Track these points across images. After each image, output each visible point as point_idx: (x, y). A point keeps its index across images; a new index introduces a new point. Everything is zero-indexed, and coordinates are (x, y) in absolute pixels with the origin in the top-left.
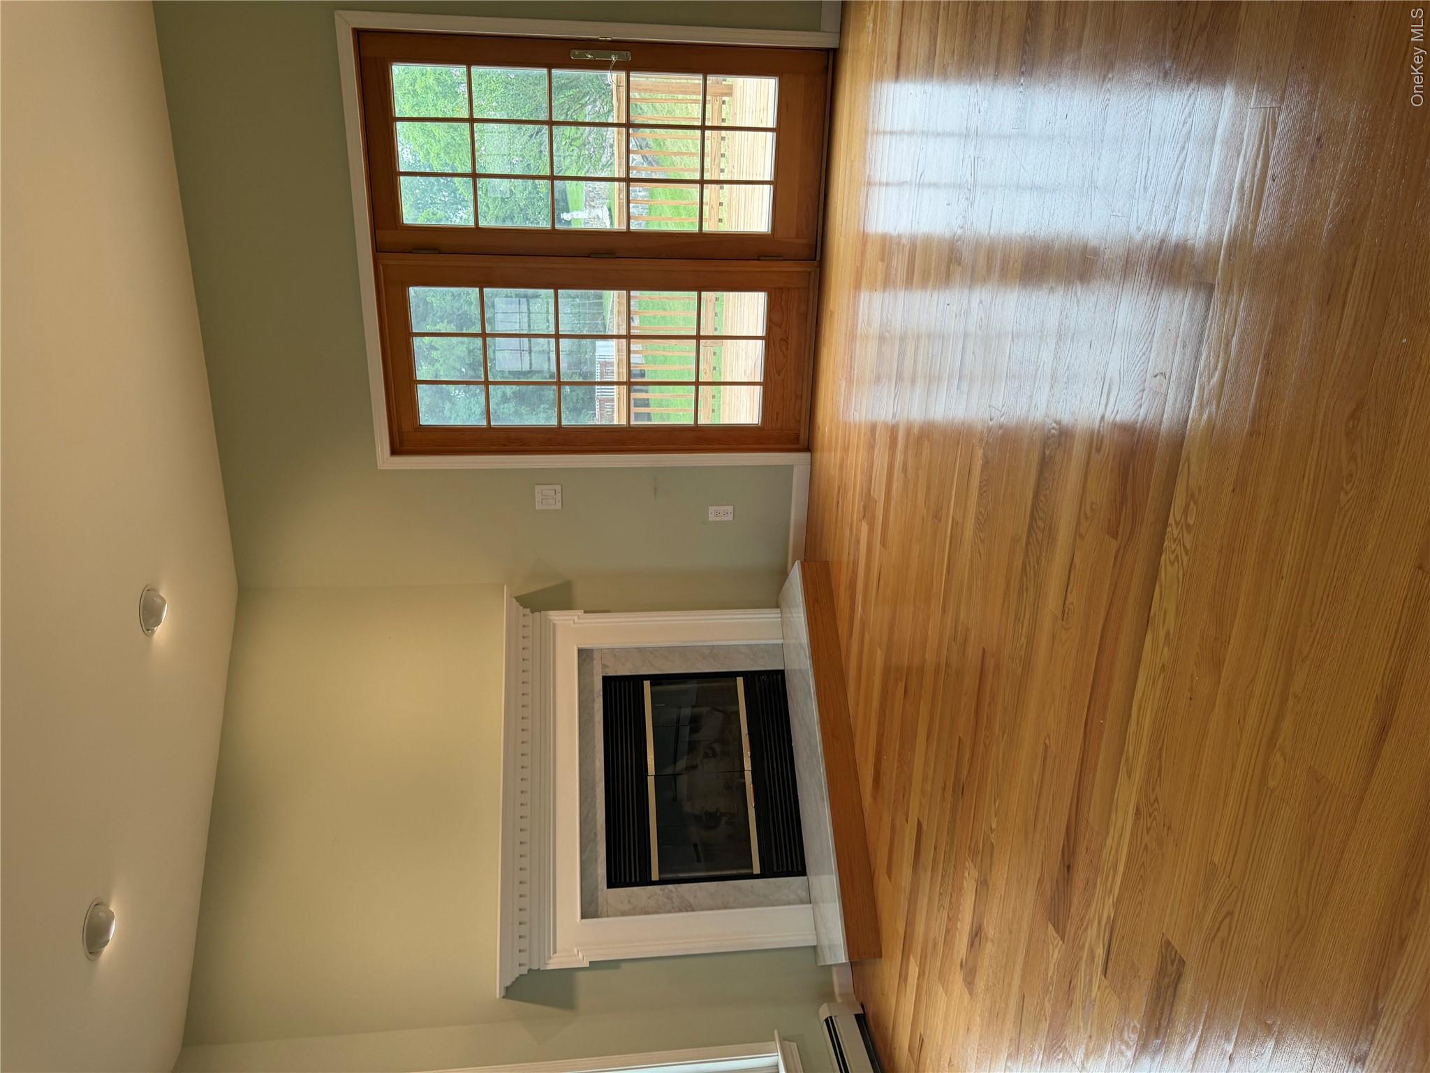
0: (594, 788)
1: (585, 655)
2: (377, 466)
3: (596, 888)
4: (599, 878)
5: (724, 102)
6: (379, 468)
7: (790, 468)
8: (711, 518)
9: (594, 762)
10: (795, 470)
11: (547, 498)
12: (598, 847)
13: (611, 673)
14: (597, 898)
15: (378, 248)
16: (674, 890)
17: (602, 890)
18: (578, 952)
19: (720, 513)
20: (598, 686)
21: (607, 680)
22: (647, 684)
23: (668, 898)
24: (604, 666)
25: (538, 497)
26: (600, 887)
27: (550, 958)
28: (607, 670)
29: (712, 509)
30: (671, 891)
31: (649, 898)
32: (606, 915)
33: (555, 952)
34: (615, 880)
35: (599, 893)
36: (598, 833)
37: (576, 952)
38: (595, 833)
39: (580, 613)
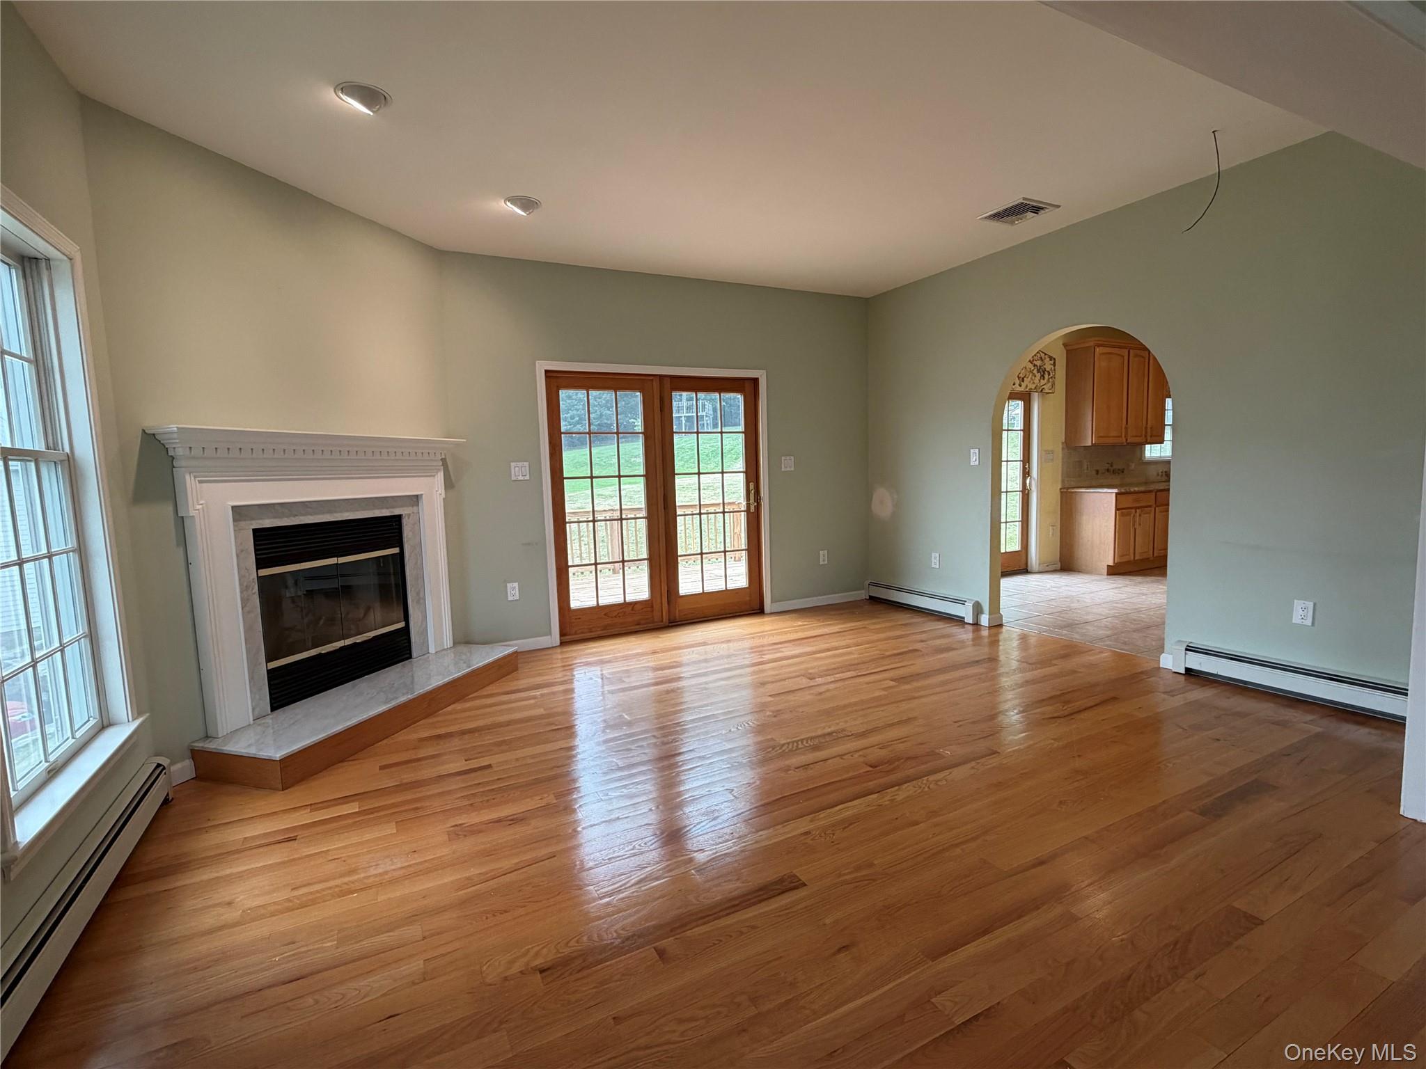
0: (330, 512)
1: (415, 500)
2: (539, 360)
3: (253, 519)
4: (260, 521)
5: (610, 570)
6: (537, 362)
7: (550, 634)
8: (510, 586)
9: (347, 511)
10: (549, 637)
11: (520, 471)
12: (286, 519)
13: (405, 521)
14: (245, 520)
15: (661, 377)
16: (254, 591)
17: (252, 524)
18: (201, 504)
19: (513, 591)
20: (397, 512)
21: (398, 518)
22: (396, 550)
23: (246, 586)
24: (409, 515)
25: (520, 464)
26: (253, 522)
27: (195, 477)
28: (407, 518)
29: (516, 585)
30: (253, 589)
31: (246, 569)
32: (236, 529)
33: (200, 482)
34: (260, 535)
35: (249, 522)
36: (297, 517)
37: (201, 502)
38: (297, 515)
39: (443, 495)
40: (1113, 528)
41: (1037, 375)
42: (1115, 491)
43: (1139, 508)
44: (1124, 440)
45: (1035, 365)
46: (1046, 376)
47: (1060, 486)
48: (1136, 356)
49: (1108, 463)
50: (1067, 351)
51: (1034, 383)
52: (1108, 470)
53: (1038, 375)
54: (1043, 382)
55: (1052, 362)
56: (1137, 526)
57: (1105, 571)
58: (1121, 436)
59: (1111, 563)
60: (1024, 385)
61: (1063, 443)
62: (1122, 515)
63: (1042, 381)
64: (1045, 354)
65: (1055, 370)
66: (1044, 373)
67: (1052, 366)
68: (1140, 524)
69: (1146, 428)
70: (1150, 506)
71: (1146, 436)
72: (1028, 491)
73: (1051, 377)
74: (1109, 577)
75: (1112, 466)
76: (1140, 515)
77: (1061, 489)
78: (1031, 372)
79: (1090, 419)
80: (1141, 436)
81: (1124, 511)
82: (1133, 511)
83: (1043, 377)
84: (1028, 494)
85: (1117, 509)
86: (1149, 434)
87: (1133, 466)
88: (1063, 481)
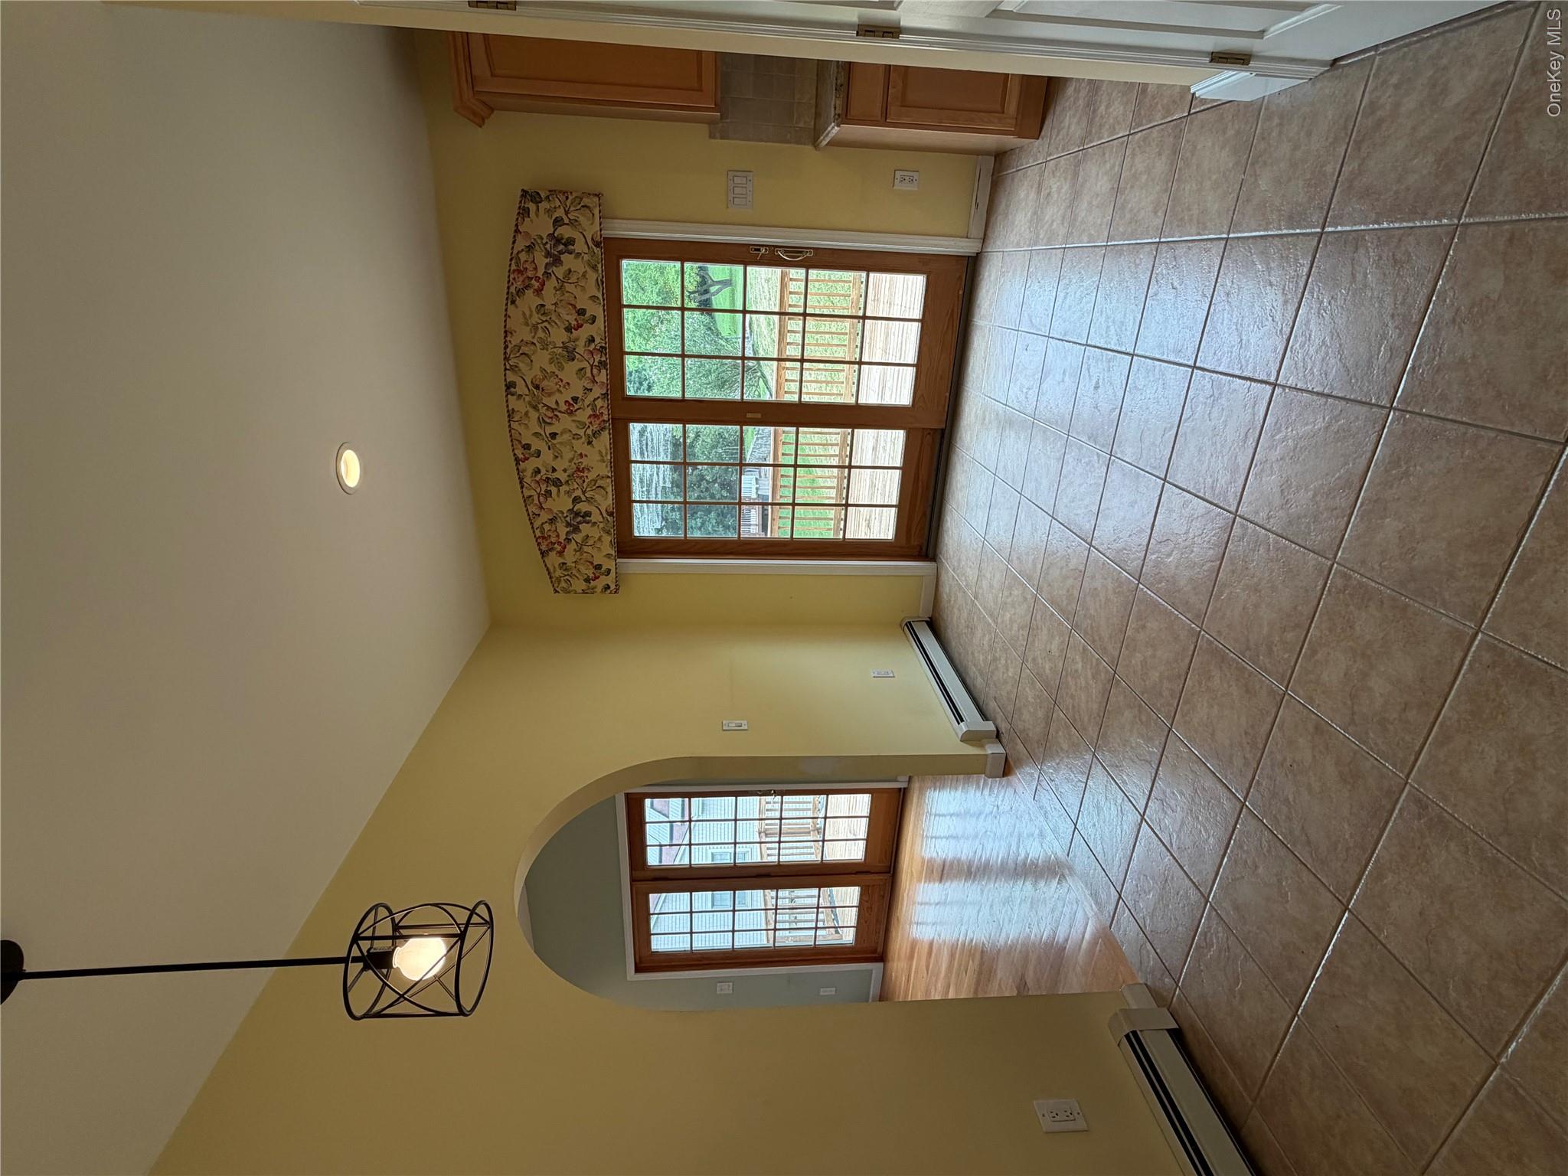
7: (871, 971)
8: (822, 994)
10: (874, 972)
55: (532, 207)
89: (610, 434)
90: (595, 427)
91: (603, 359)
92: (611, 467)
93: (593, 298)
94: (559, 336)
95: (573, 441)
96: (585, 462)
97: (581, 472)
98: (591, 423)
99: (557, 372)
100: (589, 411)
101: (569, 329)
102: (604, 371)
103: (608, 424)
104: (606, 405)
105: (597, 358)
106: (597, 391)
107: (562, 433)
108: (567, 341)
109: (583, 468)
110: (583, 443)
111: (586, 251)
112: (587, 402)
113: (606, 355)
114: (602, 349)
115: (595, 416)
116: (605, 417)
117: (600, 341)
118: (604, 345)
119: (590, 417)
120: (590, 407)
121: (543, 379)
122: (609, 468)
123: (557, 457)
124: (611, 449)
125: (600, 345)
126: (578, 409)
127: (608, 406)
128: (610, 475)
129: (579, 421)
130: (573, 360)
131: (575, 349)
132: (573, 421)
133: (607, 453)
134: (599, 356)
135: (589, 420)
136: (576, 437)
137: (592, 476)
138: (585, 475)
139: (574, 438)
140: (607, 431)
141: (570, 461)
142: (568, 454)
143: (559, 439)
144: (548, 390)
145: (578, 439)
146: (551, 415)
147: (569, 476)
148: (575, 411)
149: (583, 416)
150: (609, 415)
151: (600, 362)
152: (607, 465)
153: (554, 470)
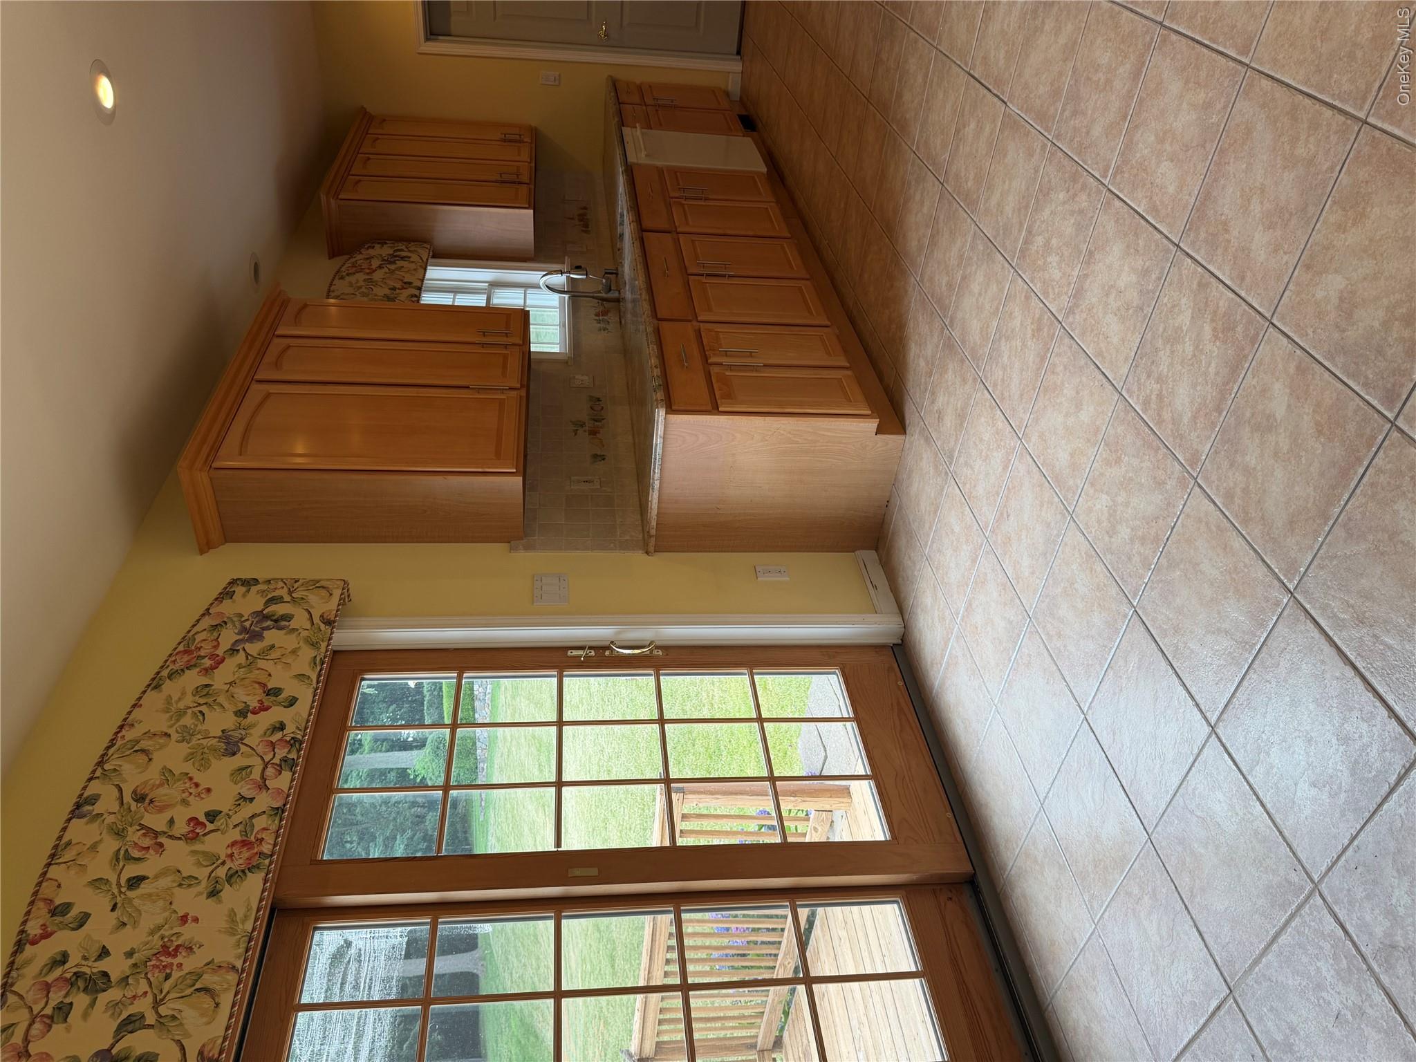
40: (769, 419)
41: (267, 642)
42: (660, 414)
43: (705, 358)
44: (514, 393)
45: (233, 651)
46: (280, 609)
47: (639, 556)
48: (277, 365)
49: (576, 432)
50: (226, 541)
51: (294, 652)
52: (593, 433)
53: (272, 636)
54: (300, 620)
55: (240, 590)
56: (759, 362)
57: (892, 440)
58: (501, 402)
59: (873, 424)
60: (291, 688)
61: (511, 549)
62: (729, 396)
63: (293, 624)
64: (207, 612)
65: (268, 582)
66: (266, 617)
67: (254, 589)
68: (751, 355)
69: (483, 345)
70: (698, 333)
71: (506, 346)
72: (657, 647)
73: (290, 592)
74: (907, 432)
75: (583, 425)
76: (726, 354)
77: (647, 553)
78: (251, 661)
79: (439, 480)
80: (505, 357)
81: (717, 393)
82: (714, 370)
83: (279, 622)
84: (665, 648)
85: (715, 409)
86: (503, 340)
87: (582, 379)
88: (625, 546)
89: (266, 881)
90: (238, 863)
91: (293, 755)
92: (247, 950)
93: (300, 677)
94: (220, 721)
95: (177, 891)
96: (189, 932)
97: (169, 954)
98: (231, 856)
99: (193, 772)
100: (235, 835)
101: (242, 713)
102: (287, 775)
103: (267, 862)
104: (274, 827)
105: (281, 752)
106: (264, 801)
107: (157, 877)
108: (233, 727)
109: (178, 946)
110: (200, 894)
111: (308, 626)
112: (236, 819)
113: (298, 751)
114: (294, 742)
115: (245, 844)
116: (266, 848)
117: (293, 729)
118: (299, 737)
119: (233, 844)
120: (238, 829)
121: (161, 785)
122: (241, 950)
123: (124, 924)
124: (258, 910)
125: (292, 735)
126: (212, 831)
127: (280, 828)
128: (239, 964)
129: (204, 853)
130: (234, 754)
131: (242, 739)
132: (194, 852)
133: (246, 917)
134: (286, 750)
135: (229, 851)
136: (187, 881)
137: (190, 963)
138: (179, 959)
139: (180, 885)
140: (263, 874)
141: (152, 933)
142: (152, 915)
143: (144, 888)
144: (159, 801)
145: (190, 886)
146: (147, 842)
147: (135, 965)
148: (204, 835)
149: (217, 843)
150: (275, 845)
151: (284, 760)
152: (238, 942)
153: (104, 953)
